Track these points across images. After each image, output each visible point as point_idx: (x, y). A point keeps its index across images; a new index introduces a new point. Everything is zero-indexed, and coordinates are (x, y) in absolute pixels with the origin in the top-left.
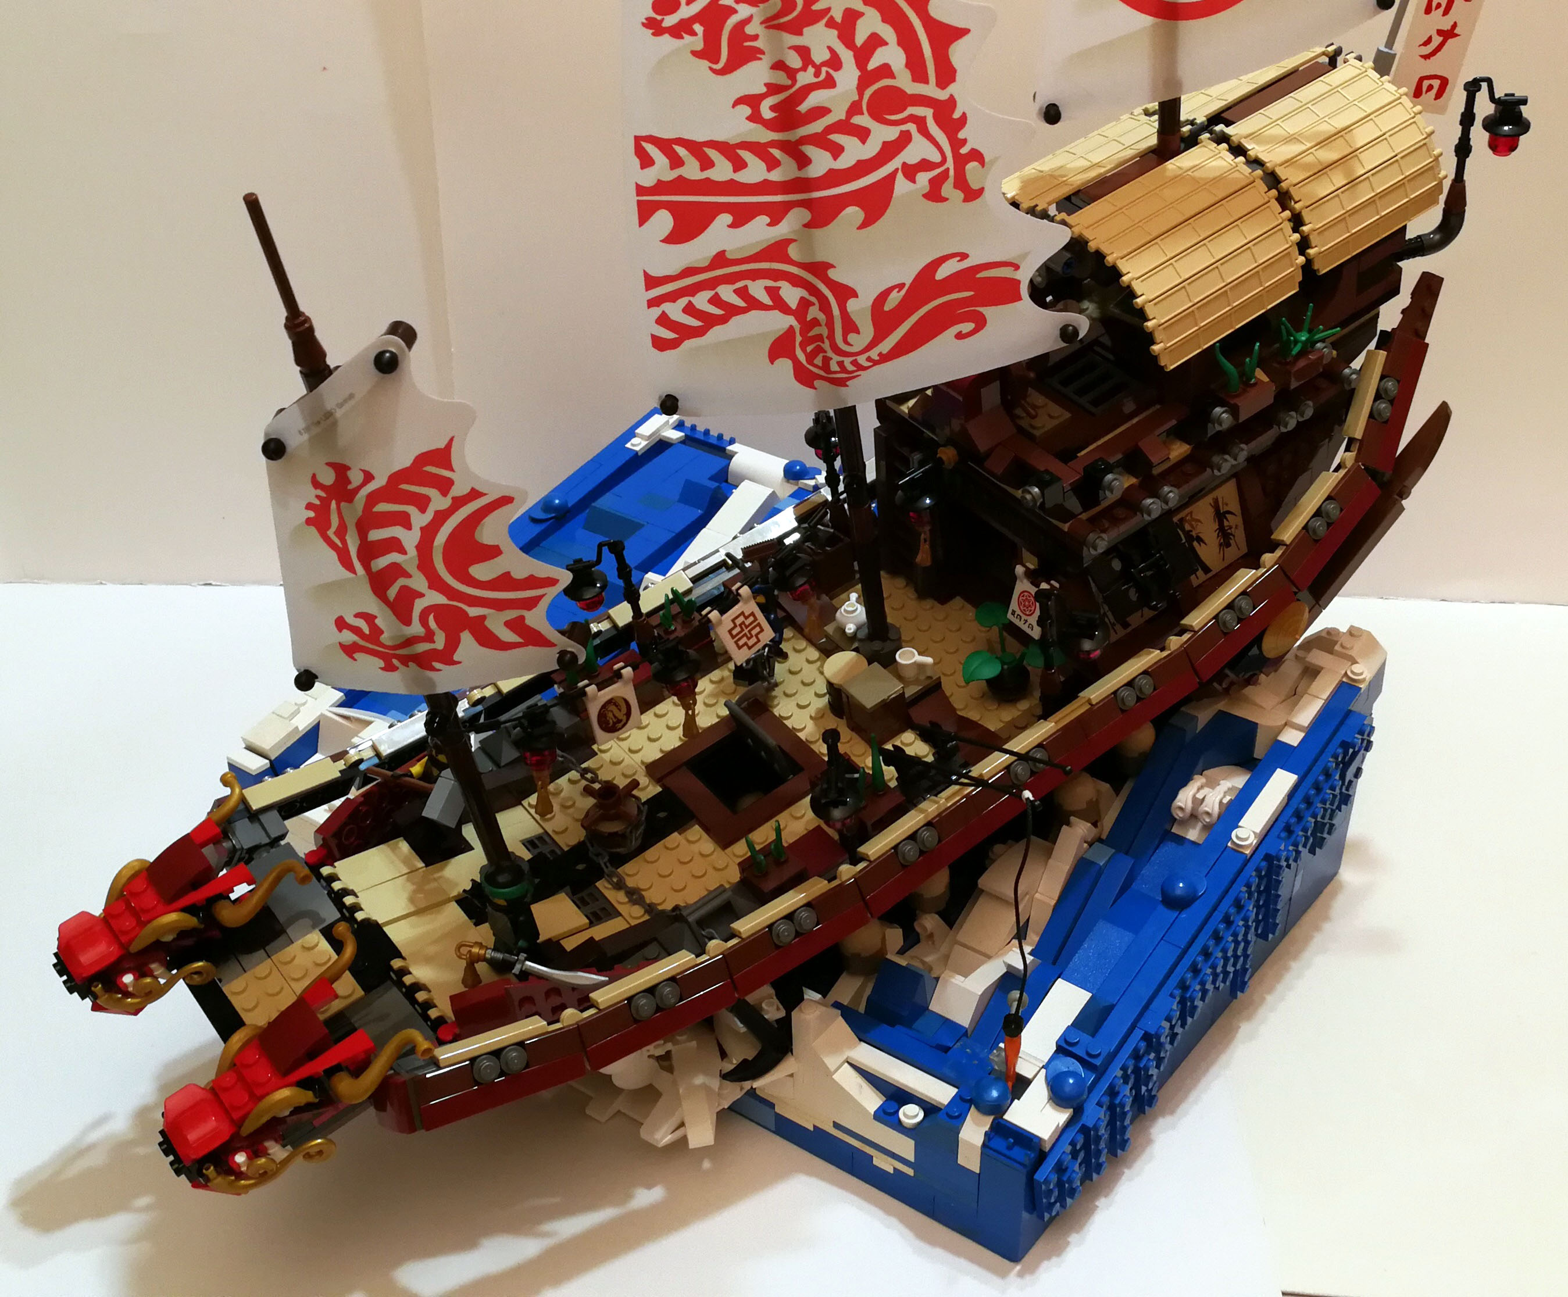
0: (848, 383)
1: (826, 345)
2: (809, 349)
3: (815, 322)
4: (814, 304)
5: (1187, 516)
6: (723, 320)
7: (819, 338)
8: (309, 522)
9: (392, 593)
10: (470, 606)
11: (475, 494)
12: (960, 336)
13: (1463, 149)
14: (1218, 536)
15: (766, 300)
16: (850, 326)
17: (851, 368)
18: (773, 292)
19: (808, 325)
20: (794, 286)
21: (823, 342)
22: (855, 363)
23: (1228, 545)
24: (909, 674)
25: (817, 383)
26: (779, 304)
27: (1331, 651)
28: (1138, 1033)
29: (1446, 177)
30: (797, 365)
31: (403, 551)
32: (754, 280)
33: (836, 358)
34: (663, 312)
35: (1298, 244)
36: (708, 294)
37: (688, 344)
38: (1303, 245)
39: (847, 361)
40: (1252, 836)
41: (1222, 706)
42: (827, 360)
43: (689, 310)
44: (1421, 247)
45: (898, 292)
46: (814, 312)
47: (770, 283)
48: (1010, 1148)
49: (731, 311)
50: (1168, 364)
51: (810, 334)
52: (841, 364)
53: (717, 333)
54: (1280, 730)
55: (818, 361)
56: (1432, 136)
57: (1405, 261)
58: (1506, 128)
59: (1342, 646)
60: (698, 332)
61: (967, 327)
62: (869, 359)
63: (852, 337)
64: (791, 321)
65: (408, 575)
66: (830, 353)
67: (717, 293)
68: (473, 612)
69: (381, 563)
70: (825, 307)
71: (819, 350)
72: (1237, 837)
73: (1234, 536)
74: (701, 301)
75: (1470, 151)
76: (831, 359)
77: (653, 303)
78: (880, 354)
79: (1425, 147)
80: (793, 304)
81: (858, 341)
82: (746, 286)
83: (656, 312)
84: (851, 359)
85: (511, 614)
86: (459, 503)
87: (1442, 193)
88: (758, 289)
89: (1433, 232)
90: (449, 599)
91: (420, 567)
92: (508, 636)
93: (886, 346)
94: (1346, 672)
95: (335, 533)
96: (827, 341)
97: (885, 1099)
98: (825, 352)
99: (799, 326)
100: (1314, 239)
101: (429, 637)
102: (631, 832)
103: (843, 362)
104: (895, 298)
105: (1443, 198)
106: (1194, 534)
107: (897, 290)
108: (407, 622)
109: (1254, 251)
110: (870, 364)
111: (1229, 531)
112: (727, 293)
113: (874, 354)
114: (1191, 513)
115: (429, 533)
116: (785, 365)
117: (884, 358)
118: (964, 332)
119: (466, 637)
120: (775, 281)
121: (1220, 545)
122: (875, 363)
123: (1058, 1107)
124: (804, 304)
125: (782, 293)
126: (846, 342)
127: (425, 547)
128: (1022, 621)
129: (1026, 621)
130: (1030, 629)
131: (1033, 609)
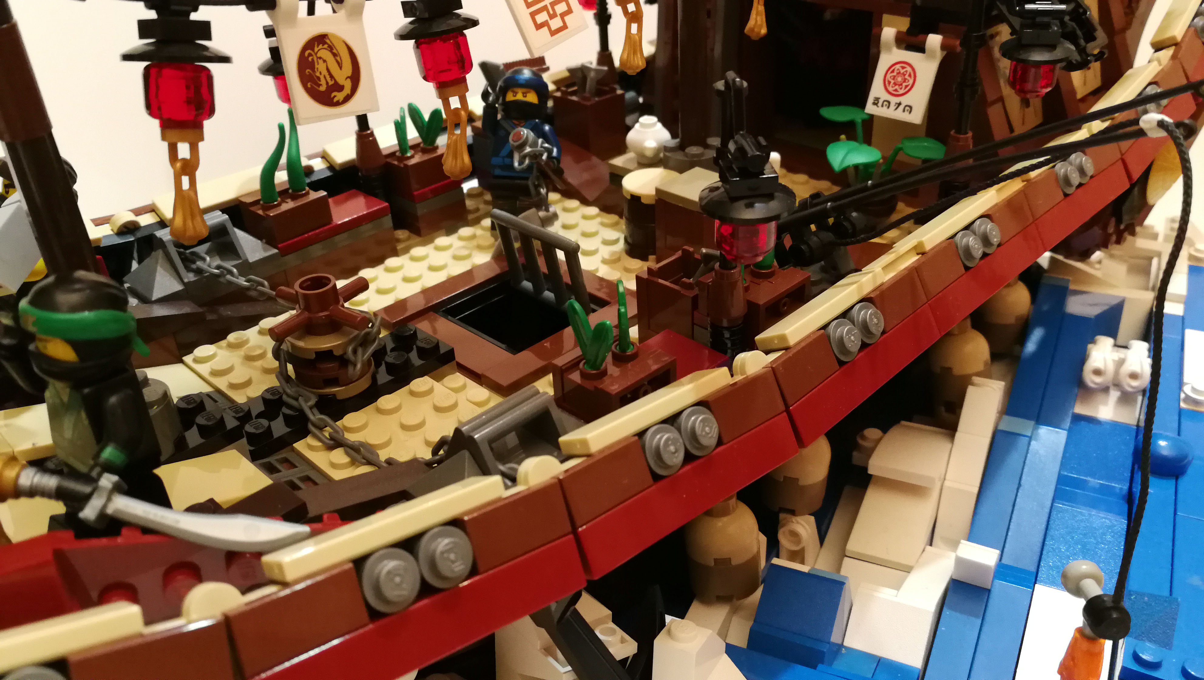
94: (1190, 253)
102: (355, 352)
128: (892, 107)
129: (900, 104)
130: (906, 113)
131: (911, 82)
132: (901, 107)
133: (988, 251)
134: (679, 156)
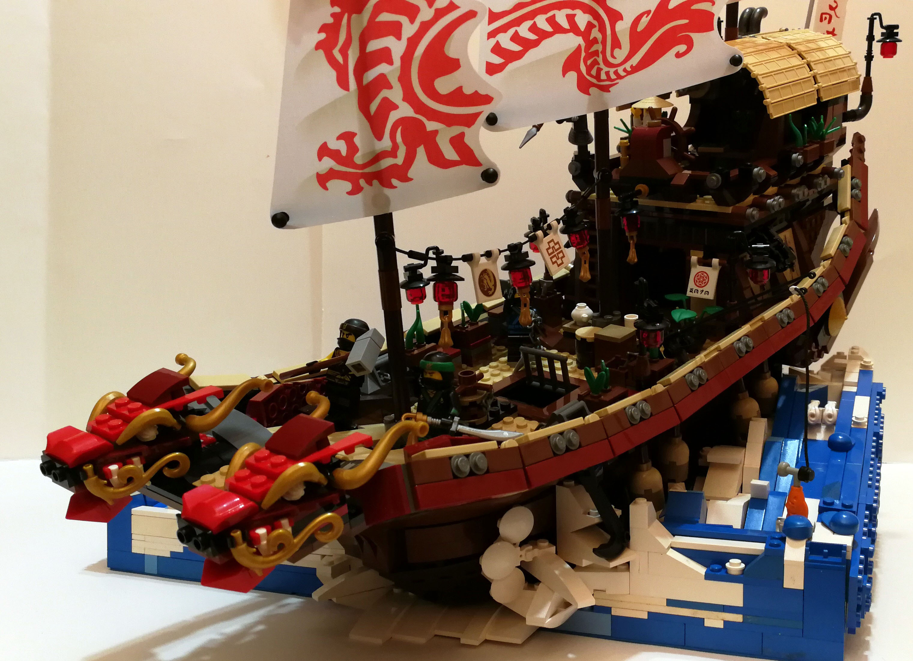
0: (610, 89)
1: (600, 59)
2: (589, 62)
3: (595, 41)
4: (595, 26)
6: (535, 44)
7: (596, 53)
8: (319, 46)
9: (374, 107)
10: (429, 120)
11: (452, 7)
12: (678, 55)
13: (869, 58)
15: (566, 25)
16: (616, 44)
17: (613, 76)
18: (571, 18)
19: (590, 43)
20: (584, 13)
21: (598, 57)
22: (616, 73)
25: (593, 90)
26: (574, 29)
29: (861, 74)
30: (580, 77)
31: (391, 63)
32: (560, 10)
33: (605, 69)
34: (498, 42)
35: (813, 77)
36: (529, 23)
37: (511, 67)
38: (815, 79)
39: (612, 70)
42: (599, 70)
43: (516, 38)
44: (855, 116)
45: (647, 17)
46: (595, 33)
47: (569, 11)
49: (543, 35)
50: (773, 114)
51: (590, 51)
52: (607, 73)
53: (532, 55)
54: (841, 387)
55: (594, 72)
57: (847, 122)
60: (518, 56)
61: (682, 48)
62: (625, 70)
63: (617, 51)
64: (579, 41)
65: (390, 87)
66: (602, 66)
67: (535, 22)
68: (431, 126)
69: (371, 75)
70: (602, 29)
71: (596, 63)
74: (524, 30)
75: (872, 59)
76: (602, 69)
77: (492, 35)
78: (632, 66)
80: (582, 26)
81: (621, 54)
82: (554, 15)
83: (492, 42)
84: (615, 69)
85: (456, 130)
86: (440, 13)
87: (860, 84)
88: (561, 17)
89: (859, 107)
90: (416, 112)
91: (400, 79)
92: (450, 154)
93: (635, 60)
94: (861, 363)
95: (341, 51)
96: (601, 55)
98: (599, 64)
99: (585, 44)
100: (819, 78)
101: (393, 153)
103: (609, 71)
104: (645, 21)
105: (861, 87)
107: (646, 15)
108: (379, 136)
110: (625, 74)
112: (541, 22)
113: (628, 66)
115: (413, 42)
116: (572, 76)
117: (635, 69)
118: (680, 52)
119: (421, 152)
120: (573, 9)
122: (628, 73)
124: (590, 26)
125: (577, 19)
126: (613, 56)
127: (407, 58)
128: (699, 292)
129: (703, 291)
130: (706, 295)
131: (707, 280)
132: (704, 292)
133: (748, 350)
134: (600, 320)
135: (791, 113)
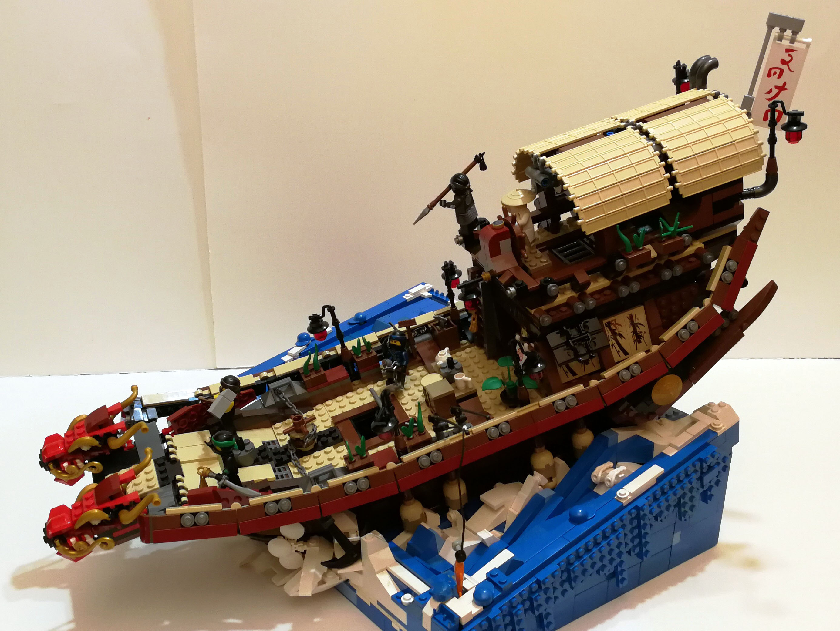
5: (612, 321)
13: (772, 140)
14: (633, 336)
23: (640, 342)
24: (461, 386)
27: (706, 413)
28: (534, 580)
29: (765, 156)
35: (668, 179)
38: (672, 180)
40: (628, 494)
41: (638, 432)
44: (753, 194)
48: (445, 620)
54: (665, 447)
56: (758, 134)
57: (745, 200)
58: (795, 128)
59: (712, 411)
72: (620, 494)
73: (643, 337)
75: (776, 141)
79: (752, 140)
87: (763, 164)
89: (761, 186)
94: (711, 424)
97: (399, 591)
100: (678, 178)
105: (764, 167)
106: (617, 331)
109: (641, 180)
111: (640, 334)
114: (615, 320)
121: (635, 341)
123: (476, 605)
133: (503, 434)
134: (444, 371)
135: (619, 224)
